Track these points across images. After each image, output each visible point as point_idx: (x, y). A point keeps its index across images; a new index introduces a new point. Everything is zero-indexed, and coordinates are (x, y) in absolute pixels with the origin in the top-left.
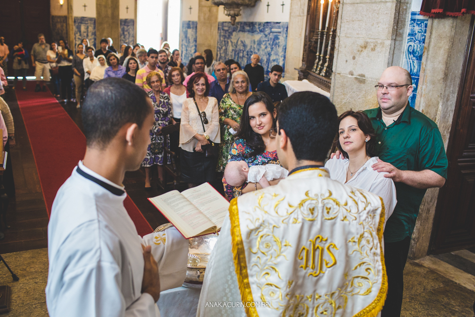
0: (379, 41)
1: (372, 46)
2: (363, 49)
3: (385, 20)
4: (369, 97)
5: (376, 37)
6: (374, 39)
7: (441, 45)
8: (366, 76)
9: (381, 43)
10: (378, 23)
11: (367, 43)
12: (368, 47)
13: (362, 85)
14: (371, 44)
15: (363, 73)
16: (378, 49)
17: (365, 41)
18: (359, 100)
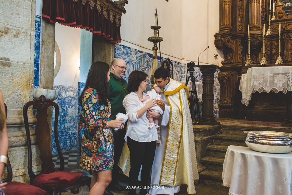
0: (22, 30)
1: (15, 33)
2: (4, 34)
3: (25, 13)
4: (17, 79)
5: (18, 26)
6: (16, 27)
7: (50, 41)
8: (11, 59)
9: (24, 32)
10: (18, 14)
11: (8, 29)
12: (10, 33)
13: (8, 68)
14: (13, 31)
15: (6, 56)
16: (21, 36)
17: (5, 27)
18: (5, 83)
